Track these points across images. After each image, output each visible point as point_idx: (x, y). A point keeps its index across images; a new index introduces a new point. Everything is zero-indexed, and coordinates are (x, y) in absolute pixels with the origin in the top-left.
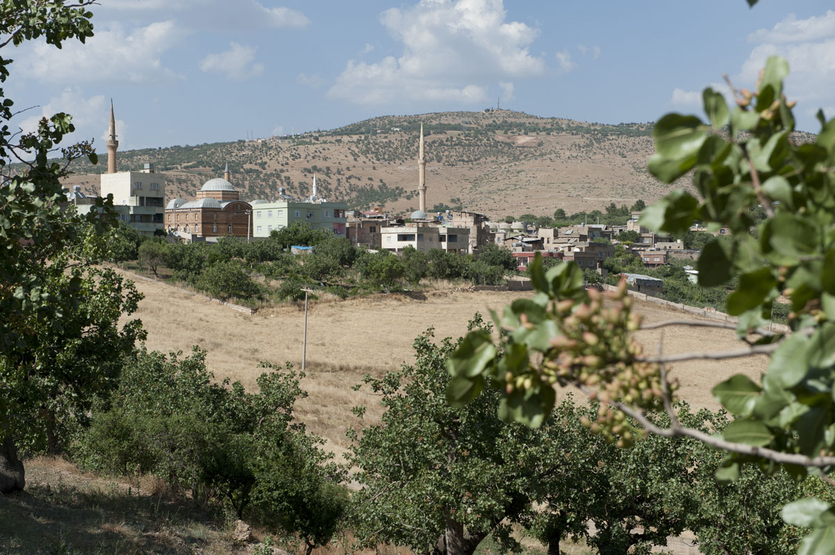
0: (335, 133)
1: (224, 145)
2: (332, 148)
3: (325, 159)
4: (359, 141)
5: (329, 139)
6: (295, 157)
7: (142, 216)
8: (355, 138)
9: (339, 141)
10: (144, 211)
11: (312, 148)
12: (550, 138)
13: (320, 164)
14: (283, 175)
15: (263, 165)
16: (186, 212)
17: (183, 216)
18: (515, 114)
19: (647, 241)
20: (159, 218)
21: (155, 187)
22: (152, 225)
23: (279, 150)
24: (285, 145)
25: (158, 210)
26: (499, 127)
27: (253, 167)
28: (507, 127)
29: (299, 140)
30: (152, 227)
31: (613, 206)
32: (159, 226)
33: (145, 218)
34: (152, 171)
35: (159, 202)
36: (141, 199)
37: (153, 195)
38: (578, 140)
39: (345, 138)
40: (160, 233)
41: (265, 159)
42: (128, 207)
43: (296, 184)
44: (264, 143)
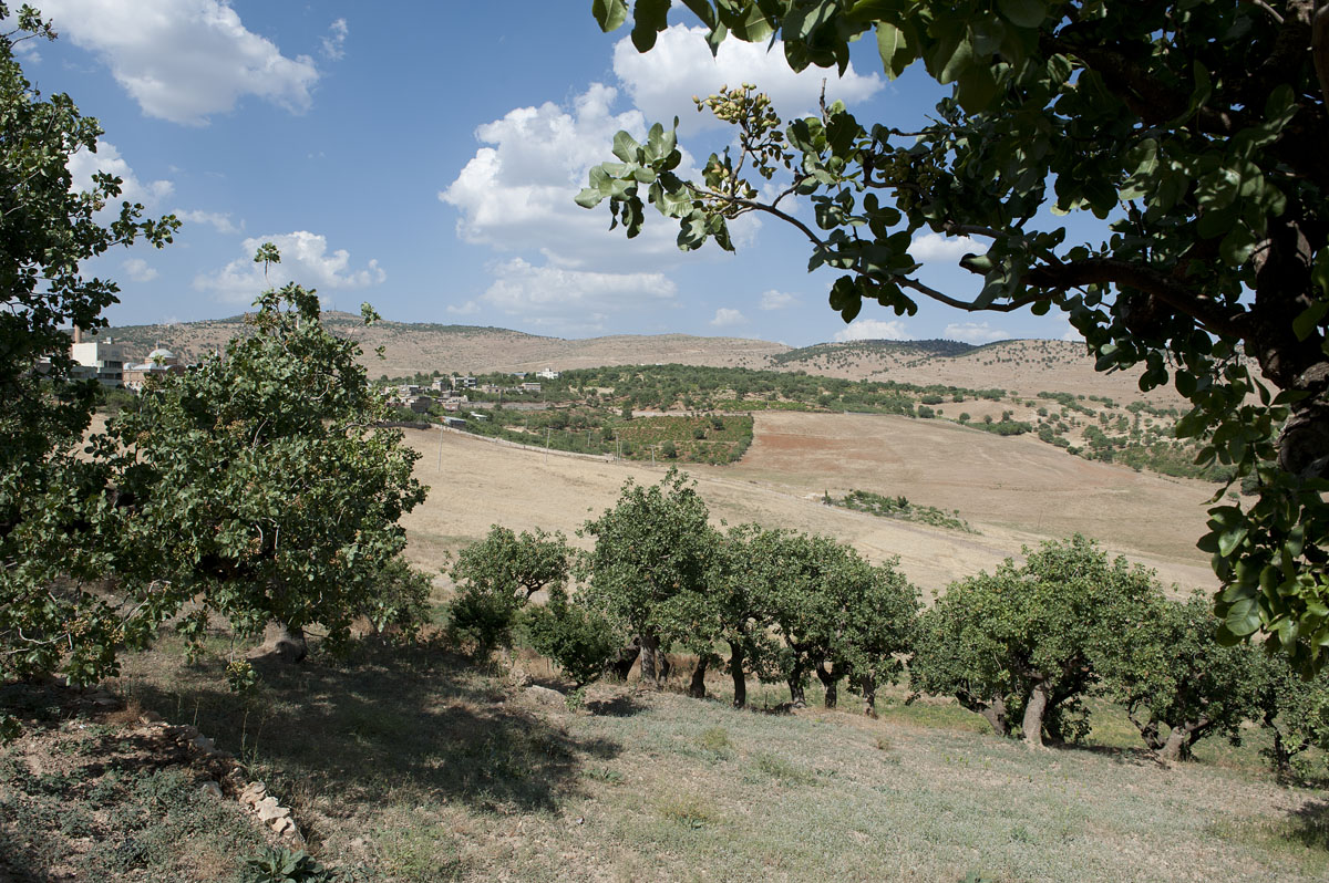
0: (223, 322)
1: (142, 327)
2: (221, 332)
3: (216, 339)
4: (240, 328)
5: (218, 325)
6: (194, 337)
7: (106, 374)
8: (237, 325)
9: (226, 327)
10: (108, 371)
11: (207, 331)
12: (370, 330)
13: (212, 342)
14: (186, 349)
15: (171, 341)
16: (137, 372)
17: (135, 375)
18: (346, 315)
19: (445, 396)
20: (120, 376)
21: (116, 354)
22: (114, 381)
23: (182, 331)
24: (187, 328)
25: (119, 371)
26: (335, 322)
27: (164, 342)
28: (340, 322)
29: (198, 326)
30: (115, 382)
31: (419, 373)
32: (119, 381)
33: (109, 376)
34: (113, 342)
35: (120, 365)
36: (106, 362)
37: (114, 359)
38: (387, 332)
39: (230, 326)
40: (121, 386)
41: (172, 337)
42: (97, 368)
43: (195, 355)
44: (172, 327)
